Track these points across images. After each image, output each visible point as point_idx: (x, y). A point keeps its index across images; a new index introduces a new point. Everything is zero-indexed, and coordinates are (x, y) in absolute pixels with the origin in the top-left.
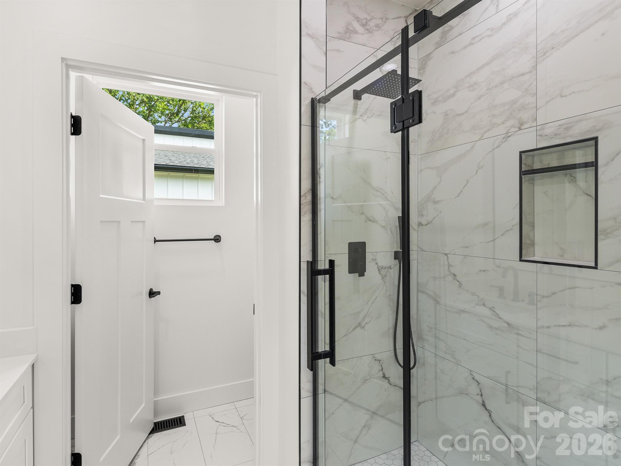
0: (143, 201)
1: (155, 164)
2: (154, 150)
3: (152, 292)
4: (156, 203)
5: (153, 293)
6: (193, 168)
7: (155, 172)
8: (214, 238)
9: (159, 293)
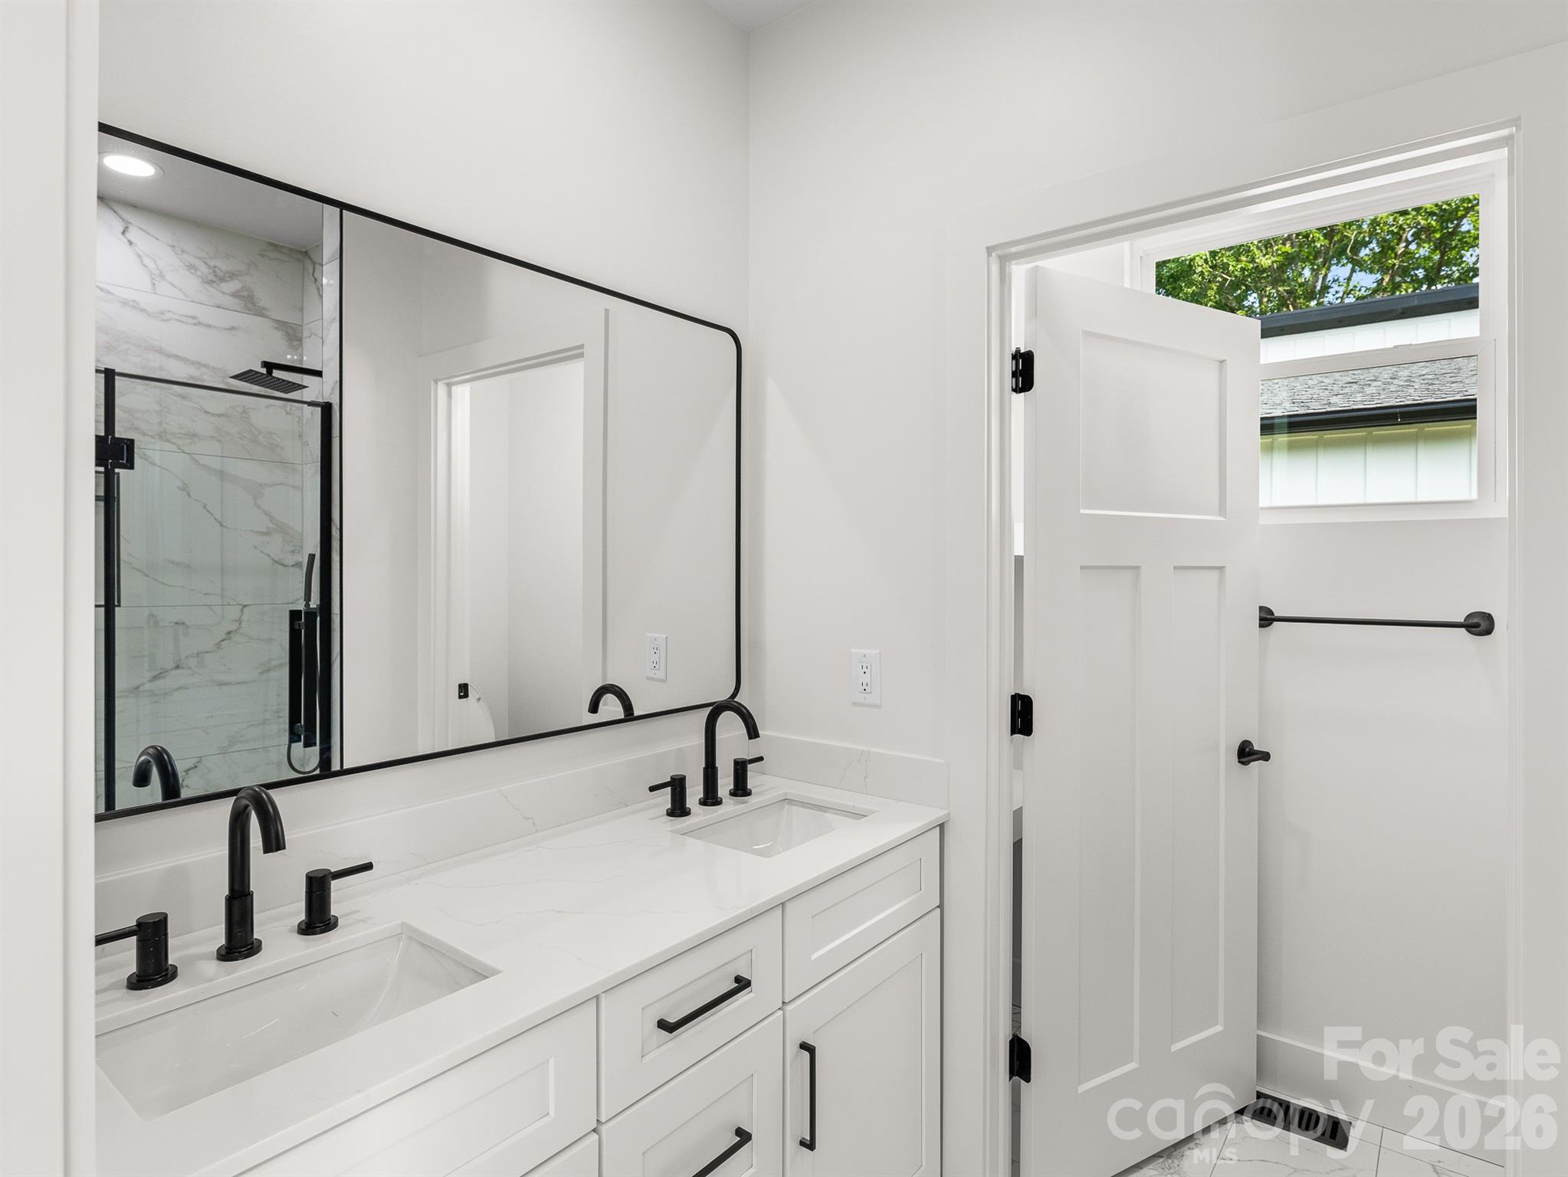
0: (1220, 515)
1: (1262, 419)
2: (1261, 383)
3: (1247, 750)
4: (1264, 520)
5: (1248, 752)
6: (1398, 410)
7: (1261, 439)
8: (1466, 623)
9: (1265, 756)
